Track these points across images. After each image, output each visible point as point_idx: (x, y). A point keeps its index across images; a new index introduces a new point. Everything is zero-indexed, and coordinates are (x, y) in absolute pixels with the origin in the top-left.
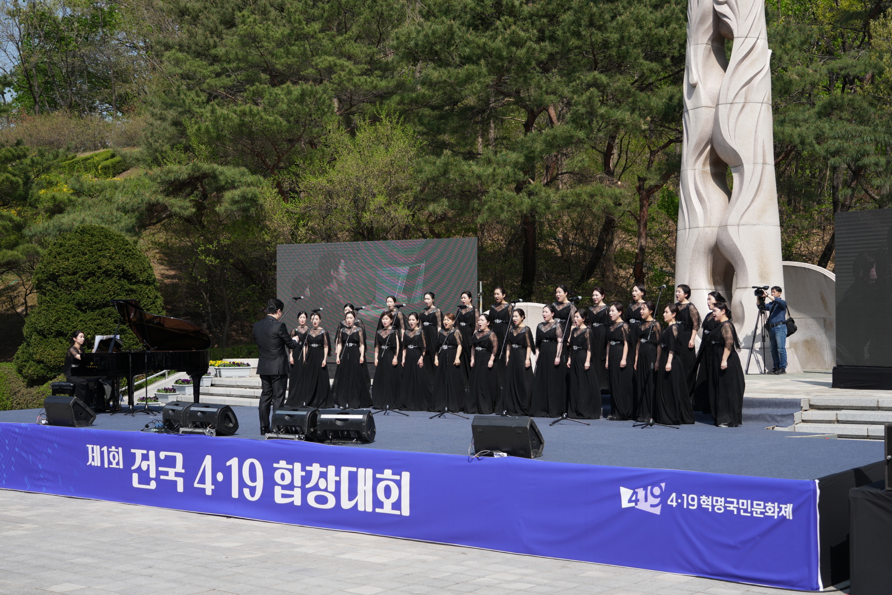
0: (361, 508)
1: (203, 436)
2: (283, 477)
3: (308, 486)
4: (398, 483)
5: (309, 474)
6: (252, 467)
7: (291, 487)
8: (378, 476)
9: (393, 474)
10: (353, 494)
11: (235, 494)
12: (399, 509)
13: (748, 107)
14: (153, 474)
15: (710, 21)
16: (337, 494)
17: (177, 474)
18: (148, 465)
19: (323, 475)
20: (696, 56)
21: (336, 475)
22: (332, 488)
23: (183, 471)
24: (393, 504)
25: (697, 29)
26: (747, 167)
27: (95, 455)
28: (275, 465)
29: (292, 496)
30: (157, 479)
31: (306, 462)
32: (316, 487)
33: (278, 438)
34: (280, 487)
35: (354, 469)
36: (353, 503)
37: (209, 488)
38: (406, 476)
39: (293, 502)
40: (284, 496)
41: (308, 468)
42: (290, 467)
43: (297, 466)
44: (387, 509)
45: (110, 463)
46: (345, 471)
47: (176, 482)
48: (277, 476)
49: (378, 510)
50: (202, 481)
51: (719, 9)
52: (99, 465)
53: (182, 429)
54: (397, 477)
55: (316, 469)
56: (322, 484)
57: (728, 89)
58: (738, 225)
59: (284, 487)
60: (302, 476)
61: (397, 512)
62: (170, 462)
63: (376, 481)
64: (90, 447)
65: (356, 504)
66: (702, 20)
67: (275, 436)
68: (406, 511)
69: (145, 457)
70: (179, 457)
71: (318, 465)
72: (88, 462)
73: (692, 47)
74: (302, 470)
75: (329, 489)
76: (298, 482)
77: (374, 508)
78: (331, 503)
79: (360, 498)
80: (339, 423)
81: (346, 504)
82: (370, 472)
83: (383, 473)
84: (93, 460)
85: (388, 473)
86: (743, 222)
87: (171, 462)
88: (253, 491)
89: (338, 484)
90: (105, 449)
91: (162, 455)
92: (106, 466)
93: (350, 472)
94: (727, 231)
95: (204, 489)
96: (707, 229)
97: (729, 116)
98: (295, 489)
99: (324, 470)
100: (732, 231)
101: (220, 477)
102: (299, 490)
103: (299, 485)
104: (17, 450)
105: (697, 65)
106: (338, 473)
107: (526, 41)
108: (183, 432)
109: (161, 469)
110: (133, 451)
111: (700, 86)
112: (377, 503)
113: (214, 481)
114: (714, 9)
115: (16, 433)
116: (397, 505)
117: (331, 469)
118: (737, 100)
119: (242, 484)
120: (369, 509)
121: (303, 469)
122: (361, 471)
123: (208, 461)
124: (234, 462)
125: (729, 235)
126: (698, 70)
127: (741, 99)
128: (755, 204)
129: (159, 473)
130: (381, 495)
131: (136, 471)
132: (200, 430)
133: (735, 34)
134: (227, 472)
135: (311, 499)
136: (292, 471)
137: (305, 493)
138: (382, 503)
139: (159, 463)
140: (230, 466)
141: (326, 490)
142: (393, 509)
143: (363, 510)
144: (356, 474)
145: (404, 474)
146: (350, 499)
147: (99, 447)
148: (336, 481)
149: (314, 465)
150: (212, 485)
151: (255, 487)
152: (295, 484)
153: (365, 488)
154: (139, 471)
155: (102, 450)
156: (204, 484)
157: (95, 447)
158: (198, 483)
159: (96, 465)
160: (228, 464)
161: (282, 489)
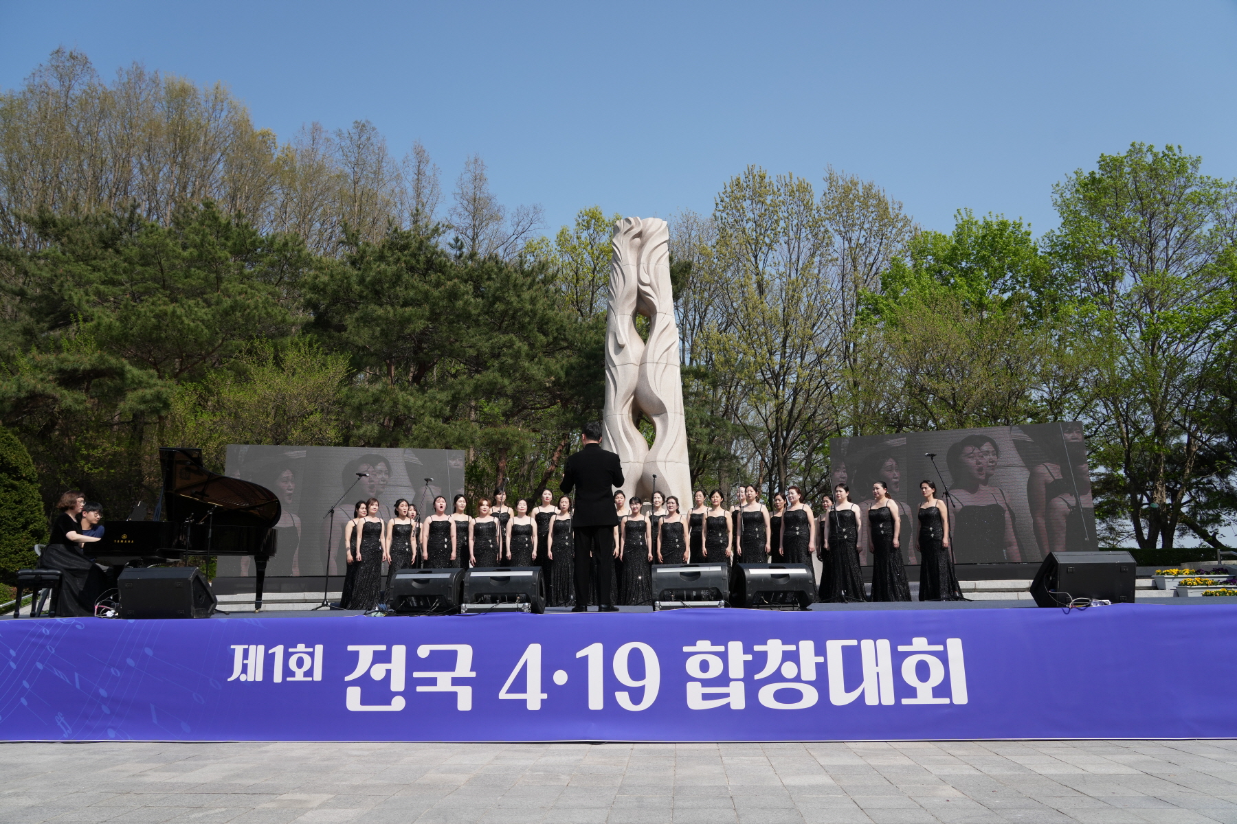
0: (871, 700)
1: (519, 614)
2: (704, 666)
3: (757, 677)
4: (943, 657)
5: (761, 659)
6: (636, 656)
7: (724, 679)
8: (901, 648)
9: (929, 644)
10: (853, 677)
11: (596, 701)
12: (949, 695)
13: (669, 367)
14: (398, 684)
15: (634, 297)
16: (821, 682)
17: (456, 681)
18: (388, 672)
19: (793, 657)
20: (623, 323)
21: (817, 654)
22: (809, 673)
23: (473, 674)
24: (934, 689)
25: (623, 303)
26: (670, 414)
27: (250, 662)
28: (686, 649)
29: (727, 695)
30: (408, 693)
31: (751, 638)
32: (777, 677)
34: (699, 684)
35: (854, 642)
36: (855, 695)
37: (534, 698)
38: (955, 647)
39: (729, 704)
40: (706, 697)
41: (757, 648)
42: (721, 649)
43: (735, 648)
44: (925, 695)
45: (287, 672)
46: (834, 648)
47: (454, 696)
48: (692, 667)
49: (905, 701)
50: (520, 685)
51: (643, 288)
52: (259, 678)
53: (467, 606)
54: (940, 648)
55: (774, 649)
56: (789, 670)
57: (654, 351)
58: (665, 462)
59: (705, 683)
60: (746, 662)
61: (946, 701)
63: (898, 659)
64: (239, 650)
65: (863, 694)
66: (628, 296)
67: (679, 603)
68: (960, 695)
69: (382, 658)
70: (465, 653)
71: (779, 642)
72: (231, 673)
73: (619, 317)
74: (745, 652)
76: (736, 670)
77: (898, 696)
78: (810, 698)
79: (868, 685)
81: (840, 697)
82: (884, 645)
83: (911, 644)
84: (245, 669)
85: (920, 643)
86: (668, 459)
87: (446, 662)
88: (637, 695)
89: (822, 669)
90: (279, 650)
91: (424, 651)
92: (278, 678)
93: (844, 648)
94: (656, 466)
95: (525, 701)
96: (637, 464)
97: (655, 372)
98: (732, 684)
99: (792, 648)
100: (660, 465)
101: (560, 678)
102: (742, 684)
103: (742, 676)
104: (40, 666)
105: (624, 330)
106: (820, 650)
107: (464, 294)
108: (470, 610)
109: (416, 675)
110: (351, 648)
111: (628, 347)
112: (903, 689)
113: (547, 683)
114: (639, 290)
115: (41, 635)
116: (943, 689)
117: (807, 647)
118: (661, 361)
119: (611, 684)
120: (889, 699)
121: (747, 650)
122: (867, 645)
123: (533, 655)
124: (594, 653)
125: (658, 469)
126: (624, 332)
127: (663, 361)
129: (411, 682)
130: (909, 675)
131: (354, 683)
133: (658, 310)
134: (579, 671)
135: (766, 696)
136: (724, 656)
137: (752, 690)
138: (914, 689)
139: (413, 663)
140: (586, 658)
141: (798, 679)
142: (934, 696)
143: (876, 703)
144: (858, 649)
145: (950, 641)
146: (849, 688)
147: (261, 648)
148: (817, 665)
149: (770, 642)
150: (543, 692)
151: (643, 688)
152: (732, 676)
153: (877, 669)
154: (365, 681)
155: (270, 652)
156: (525, 692)
157: (252, 648)
158: (508, 692)
159: (251, 679)
160: (579, 655)
161: (703, 686)
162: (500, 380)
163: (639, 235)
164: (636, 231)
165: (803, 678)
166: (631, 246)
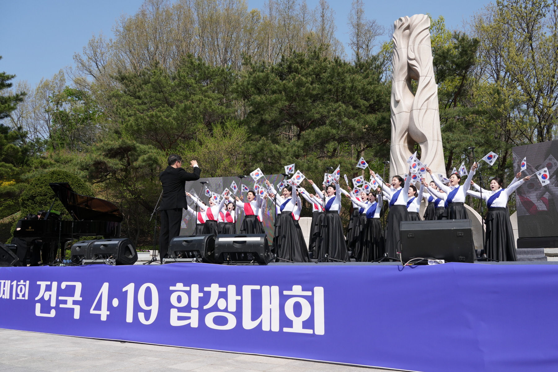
0: (265, 328)
1: (104, 265)
2: (179, 299)
3: (206, 307)
4: (311, 300)
5: (208, 295)
6: (148, 292)
7: (188, 308)
8: (286, 293)
9: (303, 290)
10: (256, 312)
11: (129, 319)
12: (313, 328)
13: (428, 111)
14: (53, 304)
15: (406, 69)
16: (238, 314)
17: (75, 302)
18: (50, 295)
19: (223, 295)
20: (398, 87)
21: (237, 295)
22: (232, 307)
23: (81, 299)
24: (303, 322)
25: (399, 74)
26: (430, 142)
27: (5, 289)
28: (172, 288)
29: (189, 318)
30: (57, 308)
31: (204, 282)
32: (215, 308)
33: (176, 262)
34: (176, 310)
35: (257, 287)
36: (256, 323)
37: (104, 314)
38: (319, 292)
39: (190, 324)
40: (180, 318)
41: (206, 289)
42: (187, 289)
43: (195, 288)
44: (297, 327)
45: (17, 295)
46: (247, 290)
47: (73, 310)
48: (173, 299)
49: (286, 330)
50: (98, 307)
51: (410, 62)
52: (8, 298)
53: (84, 261)
54: (309, 293)
55: (215, 289)
56: (222, 304)
57: (418, 102)
59: (180, 310)
60: (200, 298)
61: (310, 331)
62: (70, 291)
63: (283, 299)
64: (3, 282)
65: (261, 324)
66: (402, 69)
67: (173, 260)
68: (320, 329)
69: (49, 288)
70: (79, 286)
71: (217, 285)
73: (396, 83)
74: (200, 292)
75: (230, 309)
76: (195, 304)
77: (281, 327)
78: (232, 323)
79: (265, 316)
80: (237, 246)
81: (248, 324)
82: (275, 289)
83: (291, 290)
84: (4, 294)
85: (297, 289)
88: (148, 314)
89: (239, 304)
90: (15, 283)
91: (64, 285)
92: (14, 298)
93: (253, 291)
95: (100, 315)
97: (419, 116)
98: (192, 311)
99: (224, 289)
101: (115, 302)
102: (197, 311)
103: (197, 306)
105: (399, 91)
106: (239, 292)
107: (306, 84)
108: (85, 263)
109: (60, 298)
110: (38, 283)
111: (402, 102)
112: (285, 322)
113: (110, 306)
114: (408, 63)
116: (309, 323)
117: (232, 289)
118: (423, 108)
119: (137, 308)
120: (276, 328)
121: (201, 290)
122: (265, 289)
123: (105, 287)
124: (130, 288)
126: (400, 94)
127: (425, 107)
128: (434, 161)
129: (58, 302)
130: (289, 312)
131: (38, 301)
132: (102, 261)
133: (420, 75)
134: (123, 298)
135: (209, 320)
136: (189, 293)
137: (203, 314)
138: (291, 322)
139: (60, 292)
140: (127, 292)
141: (226, 310)
142: (304, 327)
143: (268, 330)
144: (260, 292)
145: (316, 289)
146: (254, 318)
147: (9, 281)
148: (237, 301)
149: (213, 285)
150: (108, 310)
151: (150, 311)
152: (192, 306)
153: (271, 306)
154: (42, 300)
155: (12, 284)
156: (100, 310)
157: (7, 281)
158: (94, 310)
159: (6, 298)
160: (124, 290)
161: (178, 311)
162: (330, 130)
163: (408, 27)
164: (406, 25)
165: (229, 310)
166: (403, 36)
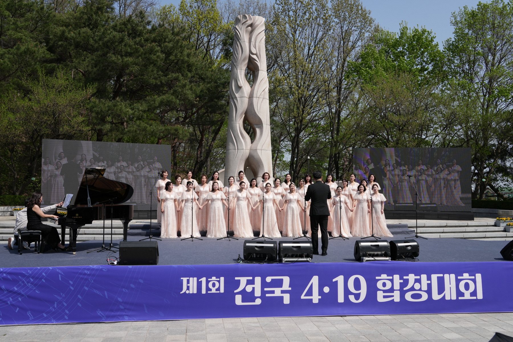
2: (384, 285)
3: (405, 289)
4: (474, 281)
5: (406, 282)
6: (357, 282)
7: (392, 290)
8: (459, 278)
9: (470, 276)
10: (441, 289)
11: (341, 299)
12: (476, 296)
14: (258, 293)
16: (429, 291)
17: (283, 292)
18: (254, 288)
19: (418, 281)
21: (428, 280)
22: (425, 287)
23: (290, 289)
24: (471, 293)
27: (191, 285)
28: (377, 278)
29: (393, 296)
30: (263, 297)
31: (403, 273)
32: (412, 289)
34: (382, 292)
35: (441, 275)
36: (441, 296)
37: (316, 298)
38: (479, 277)
39: (393, 300)
40: (385, 297)
41: (405, 277)
42: (391, 278)
43: (396, 277)
44: (467, 296)
45: (208, 289)
46: (434, 277)
47: (282, 298)
48: (379, 285)
49: (460, 298)
50: (309, 294)
52: (195, 292)
54: (473, 277)
55: (411, 277)
56: (417, 286)
59: (384, 291)
60: (400, 283)
61: (475, 298)
63: (458, 281)
64: (185, 280)
65: (444, 295)
68: (480, 296)
69: (251, 282)
70: (286, 280)
71: (413, 275)
72: (182, 290)
74: (400, 279)
76: (397, 286)
77: (457, 297)
78: (425, 297)
79: (447, 292)
81: (436, 296)
82: (453, 276)
83: (463, 276)
84: (188, 288)
85: (466, 275)
87: (279, 284)
88: (357, 296)
89: (429, 286)
90: (204, 280)
91: (269, 279)
92: (204, 291)
93: (438, 277)
95: (312, 300)
98: (395, 292)
99: (418, 277)
101: (326, 290)
102: (399, 292)
103: (399, 288)
104: (86, 288)
106: (429, 278)
108: (286, 261)
109: (266, 289)
110: (236, 278)
112: (459, 293)
113: (321, 292)
115: (85, 274)
116: (474, 293)
117: (424, 277)
119: (347, 292)
120: (454, 298)
121: (401, 278)
122: (446, 276)
123: (315, 280)
124: (340, 279)
129: (263, 292)
130: (462, 289)
131: (238, 293)
134: (334, 287)
135: (408, 297)
136: (392, 281)
137: (403, 293)
138: (463, 293)
139: (264, 284)
140: (337, 282)
141: (420, 290)
142: (471, 296)
143: (449, 299)
144: (443, 278)
145: (477, 275)
146: (440, 293)
147: (195, 279)
148: (428, 284)
149: (410, 275)
150: (319, 295)
151: (360, 294)
152: (395, 288)
153: (450, 286)
154: (243, 293)
155: (200, 280)
156: (312, 295)
157: (191, 279)
158: (305, 296)
159: (191, 292)
160: (334, 280)
161: (384, 293)
165: (422, 289)
